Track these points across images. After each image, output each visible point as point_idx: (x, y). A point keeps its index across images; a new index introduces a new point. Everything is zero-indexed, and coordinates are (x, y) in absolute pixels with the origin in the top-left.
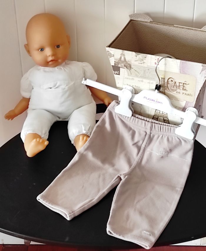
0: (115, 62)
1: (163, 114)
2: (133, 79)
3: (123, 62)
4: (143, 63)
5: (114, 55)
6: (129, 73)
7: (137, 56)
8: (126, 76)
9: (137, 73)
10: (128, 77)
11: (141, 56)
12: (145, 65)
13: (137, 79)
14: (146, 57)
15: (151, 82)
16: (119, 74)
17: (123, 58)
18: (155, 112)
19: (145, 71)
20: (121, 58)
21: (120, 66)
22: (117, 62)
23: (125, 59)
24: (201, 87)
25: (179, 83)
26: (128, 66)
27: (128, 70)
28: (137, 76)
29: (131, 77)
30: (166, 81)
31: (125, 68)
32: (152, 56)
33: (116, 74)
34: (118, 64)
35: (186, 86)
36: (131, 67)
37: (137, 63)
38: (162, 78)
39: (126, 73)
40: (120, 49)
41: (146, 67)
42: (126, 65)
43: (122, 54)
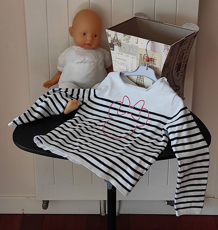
0: (111, 40)
1: (141, 83)
2: (122, 54)
3: (116, 41)
4: (129, 42)
5: (110, 35)
6: (120, 49)
7: (124, 37)
8: (118, 52)
9: (124, 49)
10: (119, 52)
11: (127, 36)
12: (130, 44)
13: (125, 54)
14: (130, 38)
15: (134, 57)
16: (114, 50)
17: (116, 37)
18: (137, 81)
19: (129, 48)
20: (115, 37)
21: (114, 44)
22: (112, 41)
23: (117, 38)
24: (164, 62)
25: (151, 58)
26: (120, 44)
27: (119, 47)
28: (125, 52)
29: (121, 53)
30: (143, 57)
31: (117, 45)
32: (134, 37)
33: (112, 50)
34: (113, 42)
35: (155, 61)
37: (124, 42)
38: (140, 54)
39: (118, 50)
40: (114, 31)
41: (130, 45)
42: (118, 43)
43: (115, 35)
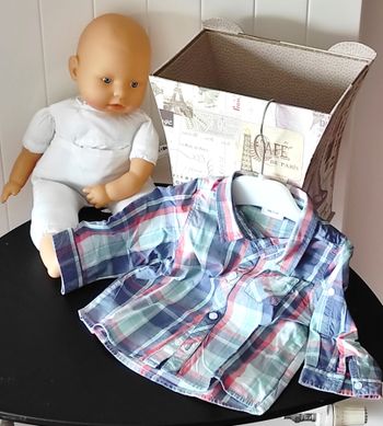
0: (165, 103)
3: (178, 104)
4: (213, 106)
5: (162, 90)
6: (190, 124)
7: (201, 94)
9: (202, 125)
10: (188, 131)
11: (210, 93)
12: (216, 110)
13: (202, 135)
14: (217, 97)
15: (227, 141)
16: (172, 126)
17: (178, 98)
19: (216, 122)
20: (174, 96)
21: (173, 110)
22: (168, 103)
23: (182, 98)
25: (276, 144)
27: (188, 119)
28: (203, 130)
29: (192, 132)
30: (253, 141)
31: (183, 114)
33: (168, 125)
34: (171, 107)
36: (192, 113)
37: (202, 106)
38: (245, 135)
41: (219, 113)
42: (184, 109)
43: (176, 90)
